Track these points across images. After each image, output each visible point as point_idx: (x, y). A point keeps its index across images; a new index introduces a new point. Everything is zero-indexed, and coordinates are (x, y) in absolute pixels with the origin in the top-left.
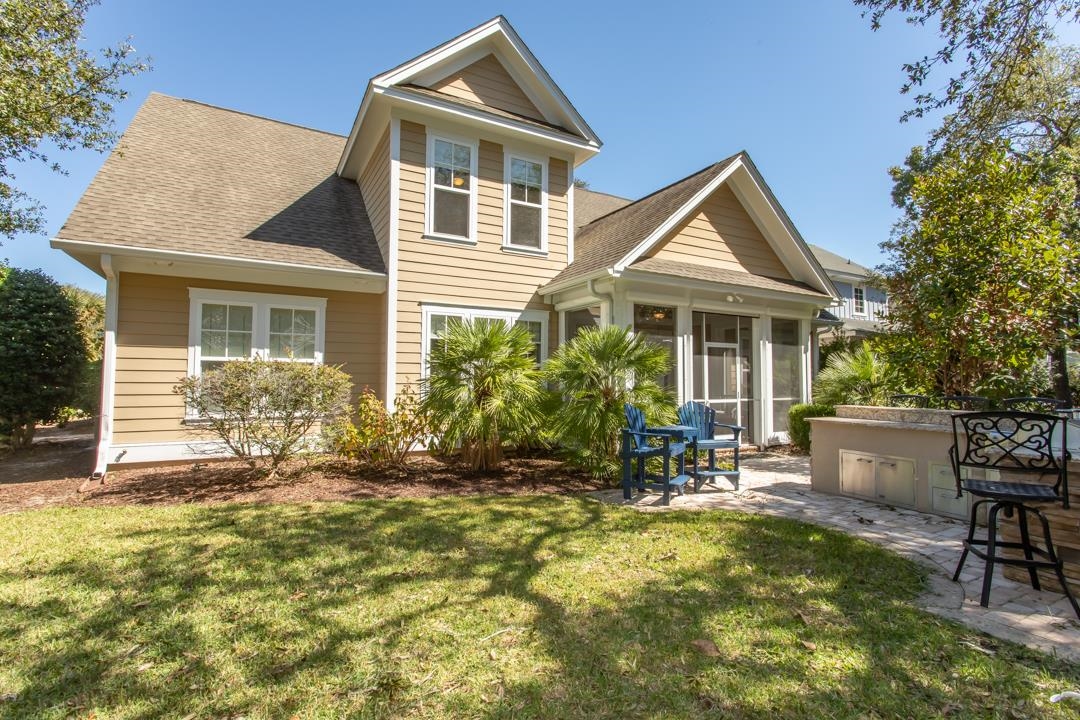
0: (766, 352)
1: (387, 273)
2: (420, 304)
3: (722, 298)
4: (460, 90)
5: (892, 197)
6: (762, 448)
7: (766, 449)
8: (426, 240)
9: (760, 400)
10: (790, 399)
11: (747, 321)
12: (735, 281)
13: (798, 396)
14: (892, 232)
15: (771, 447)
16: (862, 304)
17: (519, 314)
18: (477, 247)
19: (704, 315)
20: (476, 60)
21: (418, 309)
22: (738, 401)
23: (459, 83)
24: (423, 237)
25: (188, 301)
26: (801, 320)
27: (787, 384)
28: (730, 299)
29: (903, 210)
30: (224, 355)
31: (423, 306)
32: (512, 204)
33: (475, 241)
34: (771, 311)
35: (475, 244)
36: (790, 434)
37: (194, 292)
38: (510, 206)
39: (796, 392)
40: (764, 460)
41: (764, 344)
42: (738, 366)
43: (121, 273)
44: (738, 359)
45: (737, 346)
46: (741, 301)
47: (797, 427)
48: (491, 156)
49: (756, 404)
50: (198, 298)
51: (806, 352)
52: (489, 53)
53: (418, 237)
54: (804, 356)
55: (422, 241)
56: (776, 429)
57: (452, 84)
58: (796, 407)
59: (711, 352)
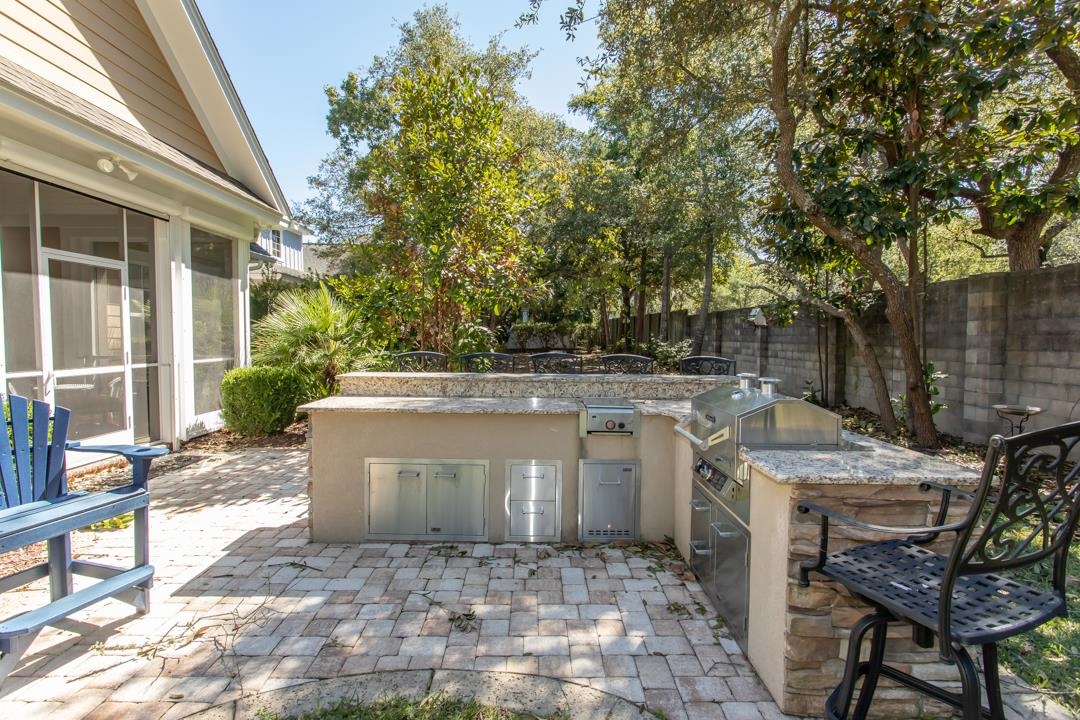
0: (180, 282)
3: (88, 160)
5: (327, 121)
6: (176, 447)
7: (183, 445)
9: (170, 365)
10: (221, 359)
11: (144, 221)
12: (118, 131)
13: (233, 355)
14: (321, 167)
15: (191, 440)
16: (279, 247)
22: (128, 369)
26: (237, 239)
27: (215, 337)
28: (106, 166)
29: (338, 142)
34: (191, 213)
36: (225, 415)
39: (229, 348)
40: (187, 473)
41: (179, 268)
42: (126, 304)
44: (125, 290)
45: (123, 266)
46: (132, 177)
47: (237, 404)
49: (163, 373)
51: (243, 290)
54: (241, 294)
56: (199, 410)
58: (233, 373)
59: (57, 270)
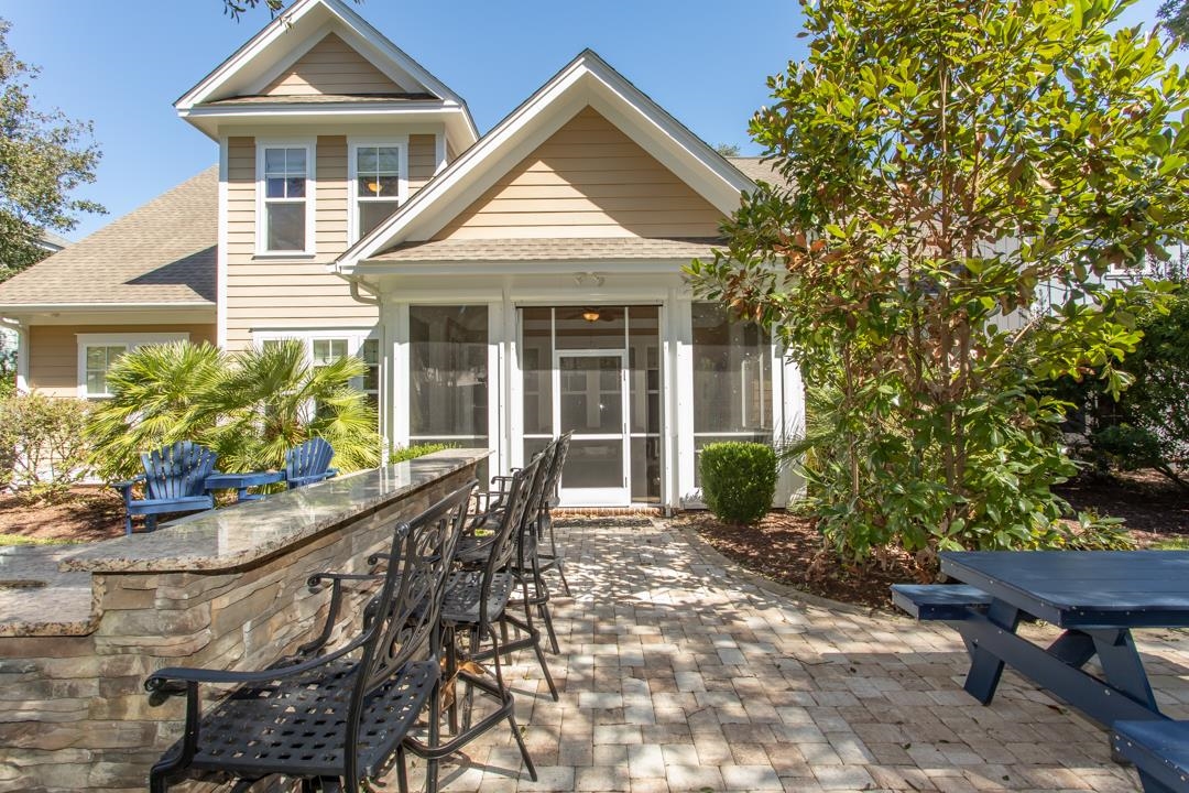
0: (674, 359)
1: (216, 301)
2: (251, 330)
4: (296, 87)
8: (257, 262)
17: (369, 332)
18: (316, 260)
19: (553, 310)
20: (312, 46)
21: (249, 336)
22: (626, 437)
23: (294, 78)
24: (254, 258)
25: (77, 346)
30: (103, 392)
31: (254, 333)
32: (359, 202)
33: (313, 253)
35: (313, 257)
37: (80, 337)
38: (356, 204)
41: (672, 347)
42: (625, 384)
43: (31, 327)
44: (624, 373)
45: (624, 353)
48: (332, 151)
50: (84, 342)
51: (778, 357)
52: (329, 32)
53: (248, 259)
55: (253, 262)
57: (284, 83)
